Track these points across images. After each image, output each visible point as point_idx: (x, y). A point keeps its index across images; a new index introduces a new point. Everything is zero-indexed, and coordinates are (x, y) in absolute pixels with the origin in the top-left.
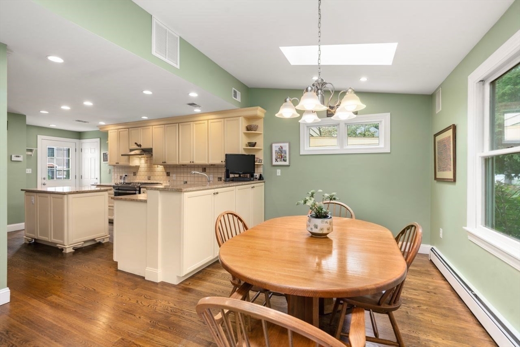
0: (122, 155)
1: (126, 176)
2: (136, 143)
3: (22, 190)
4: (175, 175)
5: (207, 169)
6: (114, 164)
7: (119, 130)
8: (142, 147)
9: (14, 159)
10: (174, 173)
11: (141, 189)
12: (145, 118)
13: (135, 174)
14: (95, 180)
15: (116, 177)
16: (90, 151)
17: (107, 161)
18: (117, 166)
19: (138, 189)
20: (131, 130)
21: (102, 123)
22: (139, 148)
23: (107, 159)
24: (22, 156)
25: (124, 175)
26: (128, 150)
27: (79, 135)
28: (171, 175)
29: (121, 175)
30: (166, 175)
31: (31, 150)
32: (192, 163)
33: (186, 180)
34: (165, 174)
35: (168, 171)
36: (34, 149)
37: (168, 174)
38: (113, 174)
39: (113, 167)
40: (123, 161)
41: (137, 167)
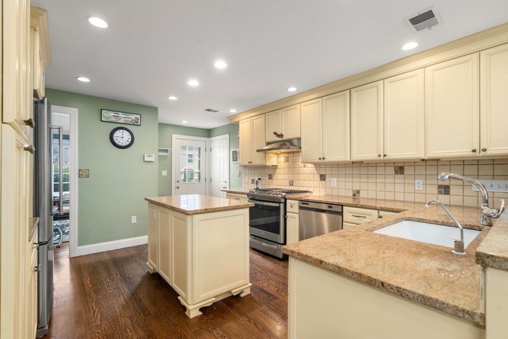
0: (258, 151)
1: (259, 179)
2: (275, 133)
3: (146, 199)
4: (335, 179)
5: (406, 168)
6: (246, 163)
7: (252, 118)
8: (284, 138)
9: (147, 159)
10: (332, 176)
11: (287, 200)
12: (292, 90)
13: (270, 177)
14: (224, 183)
15: (247, 181)
16: (219, 149)
17: (237, 160)
18: (249, 167)
19: (283, 201)
20: (268, 116)
21: (233, 111)
22: (280, 139)
23: (237, 158)
24: (154, 156)
25: (256, 179)
26: (265, 144)
27: (209, 133)
28: (327, 179)
29: (253, 178)
30: (319, 179)
31: (166, 151)
32: (382, 158)
33: (358, 189)
34: (317, 177)
35: (322, 173)
36: (169, 149)
37: (323, 177)
38: (243, 176)
39: (243, 168)
40: (257, 160)
41: (275, 167)
